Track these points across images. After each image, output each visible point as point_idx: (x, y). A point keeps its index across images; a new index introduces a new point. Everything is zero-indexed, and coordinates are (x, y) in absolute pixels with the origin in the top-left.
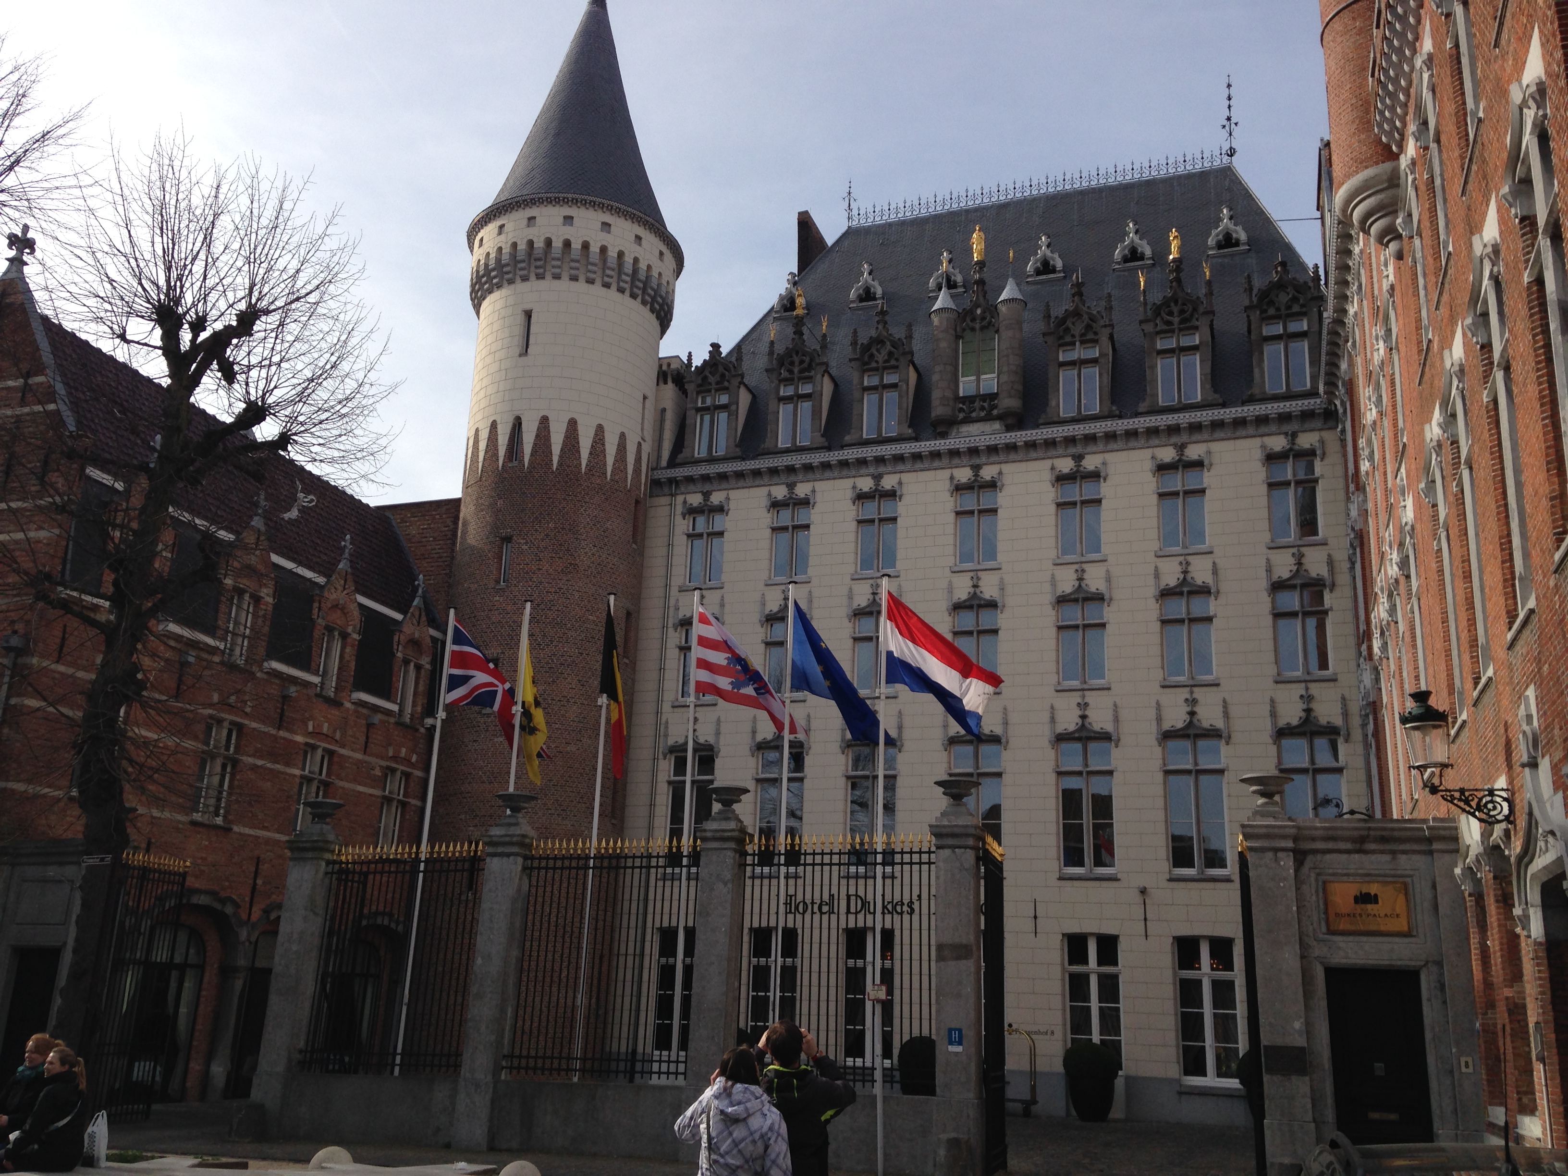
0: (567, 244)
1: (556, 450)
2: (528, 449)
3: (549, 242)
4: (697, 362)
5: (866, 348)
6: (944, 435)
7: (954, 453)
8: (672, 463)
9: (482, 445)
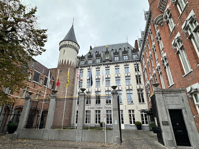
0: (68, 44)
1: (66, 63)
2: (64, 63)
3: (67, 44)
4: (81, 56)
5: (97, 55)
6: (104, 62)
7: (105, 64)
8: (78, 65)
9: (59, 63)
